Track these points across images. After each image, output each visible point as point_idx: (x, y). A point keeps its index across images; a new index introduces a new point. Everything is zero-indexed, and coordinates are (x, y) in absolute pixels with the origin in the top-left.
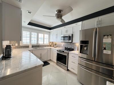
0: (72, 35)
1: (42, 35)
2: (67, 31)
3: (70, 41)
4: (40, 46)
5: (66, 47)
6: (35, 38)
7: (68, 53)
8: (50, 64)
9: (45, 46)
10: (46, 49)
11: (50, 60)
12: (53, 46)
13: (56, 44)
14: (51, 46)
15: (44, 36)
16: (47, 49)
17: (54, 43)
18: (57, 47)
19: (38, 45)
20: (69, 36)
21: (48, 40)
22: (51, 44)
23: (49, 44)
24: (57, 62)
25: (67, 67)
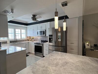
0: (45, 30)
1: (19, 30)
2: (41, 27)
3: (44, 35)
4: (18, 41)
5: (42, 40)
6: (12, 34)
7: (43, 44)
8: (29, 55)
9: (23, 41)
10: (24, 43)
11: (29, 53)
12: (31, 40)
13: (33, 38)
14: (28, 41)
15: (21, 32)
16: (26, 43)
17: (32, 38)
18: (34, 40)
20: (43, 31)
21: (25, 35)
22: (28, 38)
24: (35, 53)
25: (43, 54)
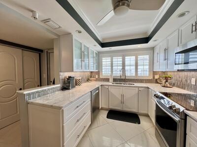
4: (127, 79)
8: (139, 123)
10: (137, 87)
19: (123, 78)
23: (152, 78)
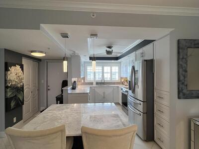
1: (109, 68)
4: (106, 83)
9: (114, 83)
15: (111, 70)
19: (103, 81)
22: (123, 80)
23: (120, 81)
